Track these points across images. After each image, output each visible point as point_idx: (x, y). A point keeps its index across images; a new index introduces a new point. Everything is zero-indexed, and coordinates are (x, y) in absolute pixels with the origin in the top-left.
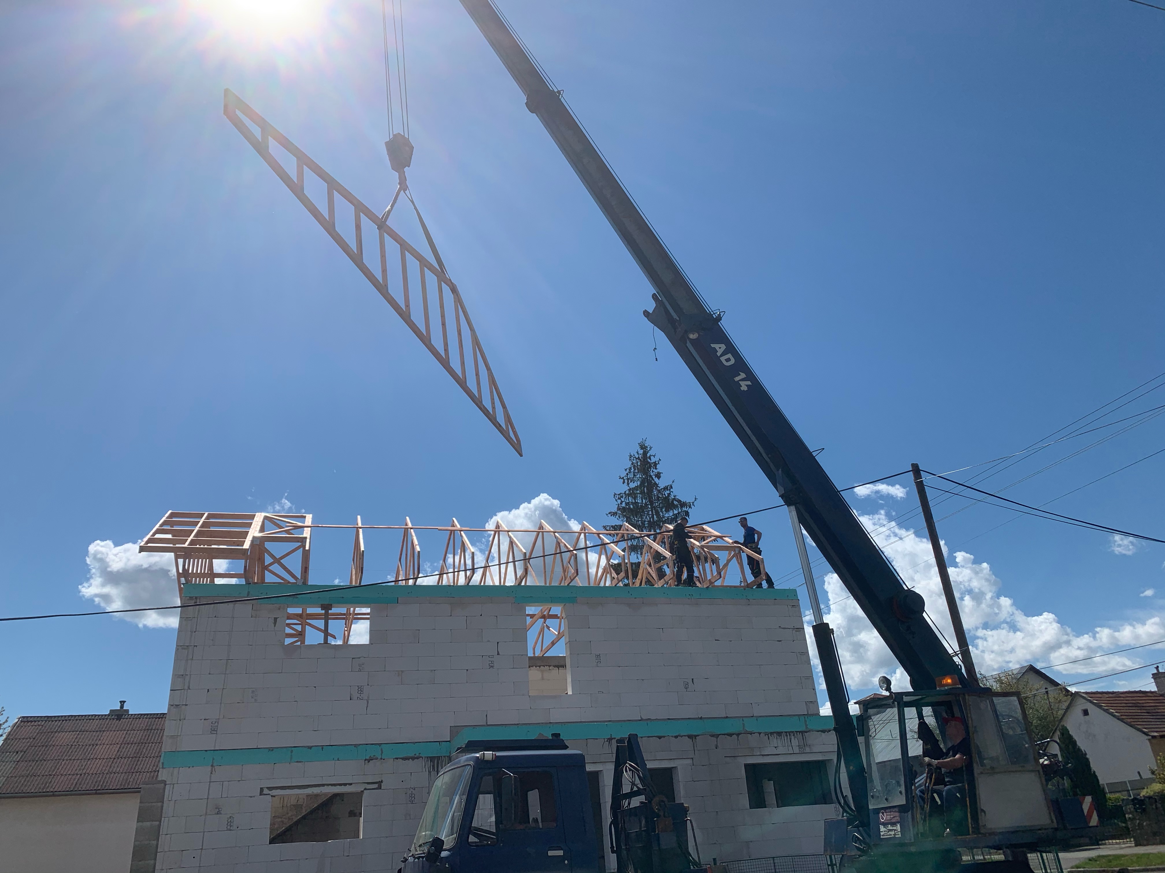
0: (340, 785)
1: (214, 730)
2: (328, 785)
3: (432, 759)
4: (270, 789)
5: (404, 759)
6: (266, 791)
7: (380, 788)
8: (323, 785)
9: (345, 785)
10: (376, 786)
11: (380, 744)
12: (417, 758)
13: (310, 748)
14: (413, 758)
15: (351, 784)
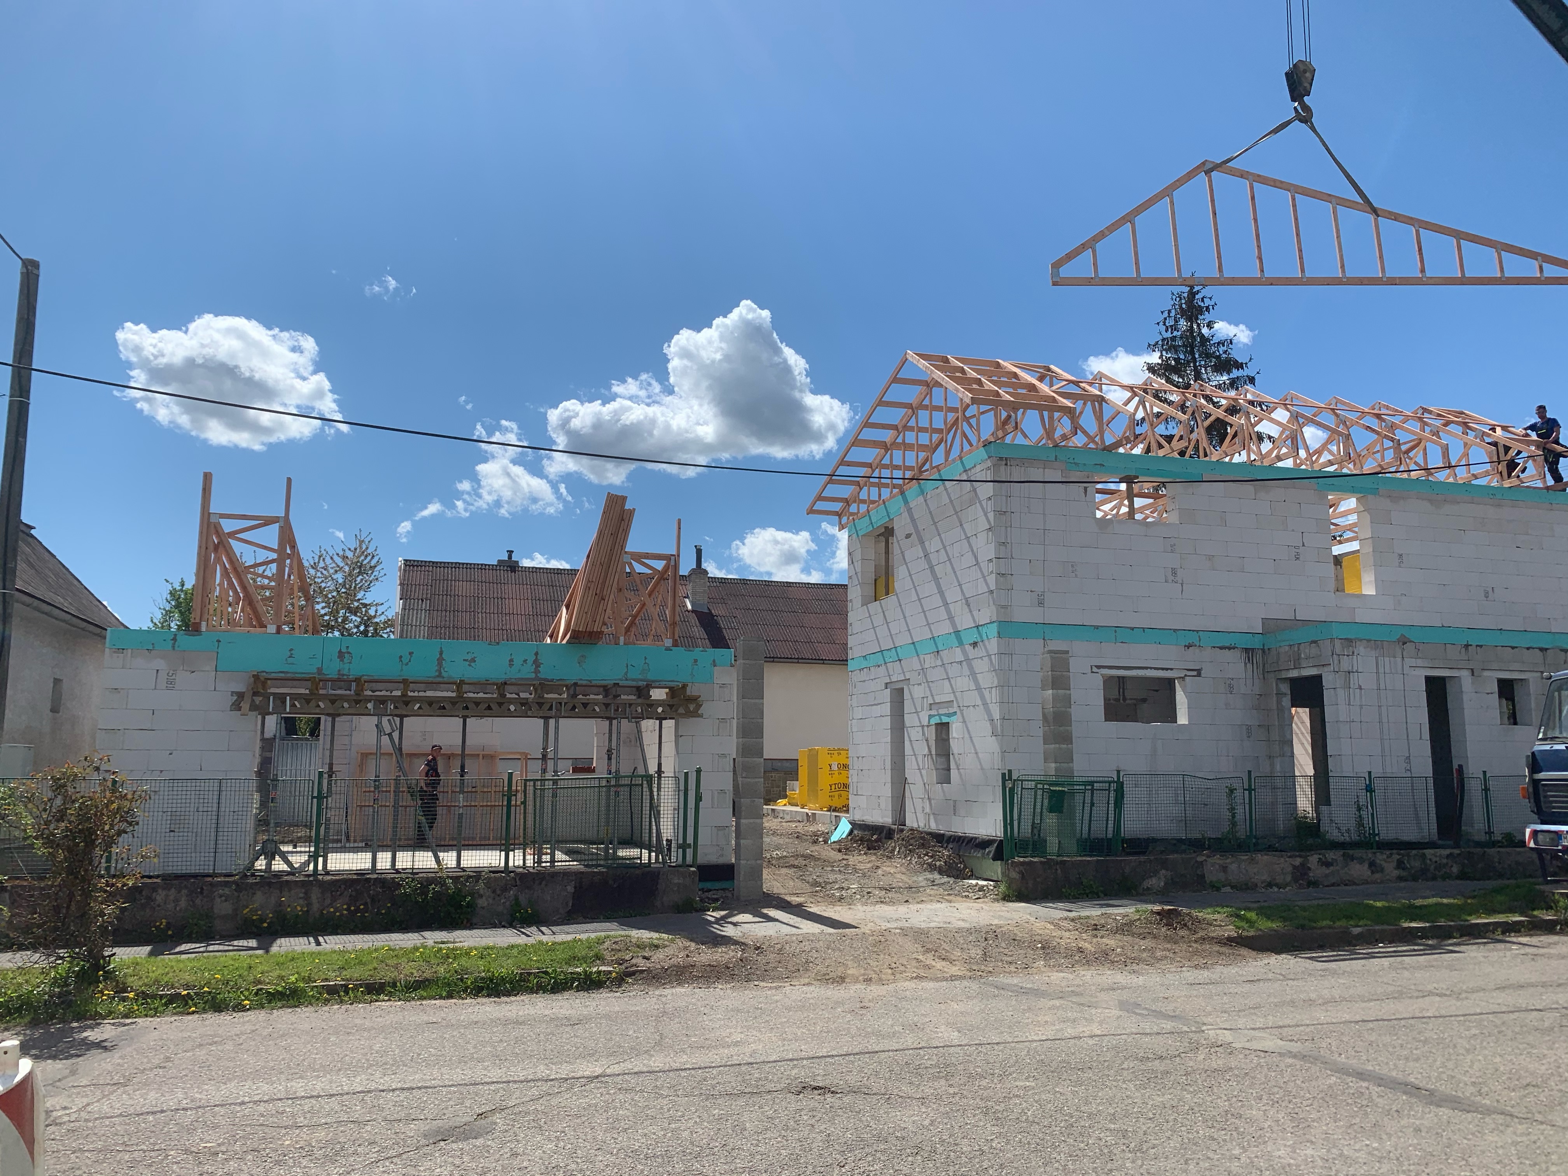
0: (1163, 669)
1: (1041, 603)
2: (1151, 668)
3: (1247, 650)
4: (1098, 667)
5: (1221, 648)
6: (1095, 669)
7: (1199, 675)
8: (1146, 668)
9: (1167, 669)
10: (1195, 673)
11: (1197, 631)
12: (1234, 648)
13: (1132, 629)
14: (1229, 648)
15: (1172, 669)
